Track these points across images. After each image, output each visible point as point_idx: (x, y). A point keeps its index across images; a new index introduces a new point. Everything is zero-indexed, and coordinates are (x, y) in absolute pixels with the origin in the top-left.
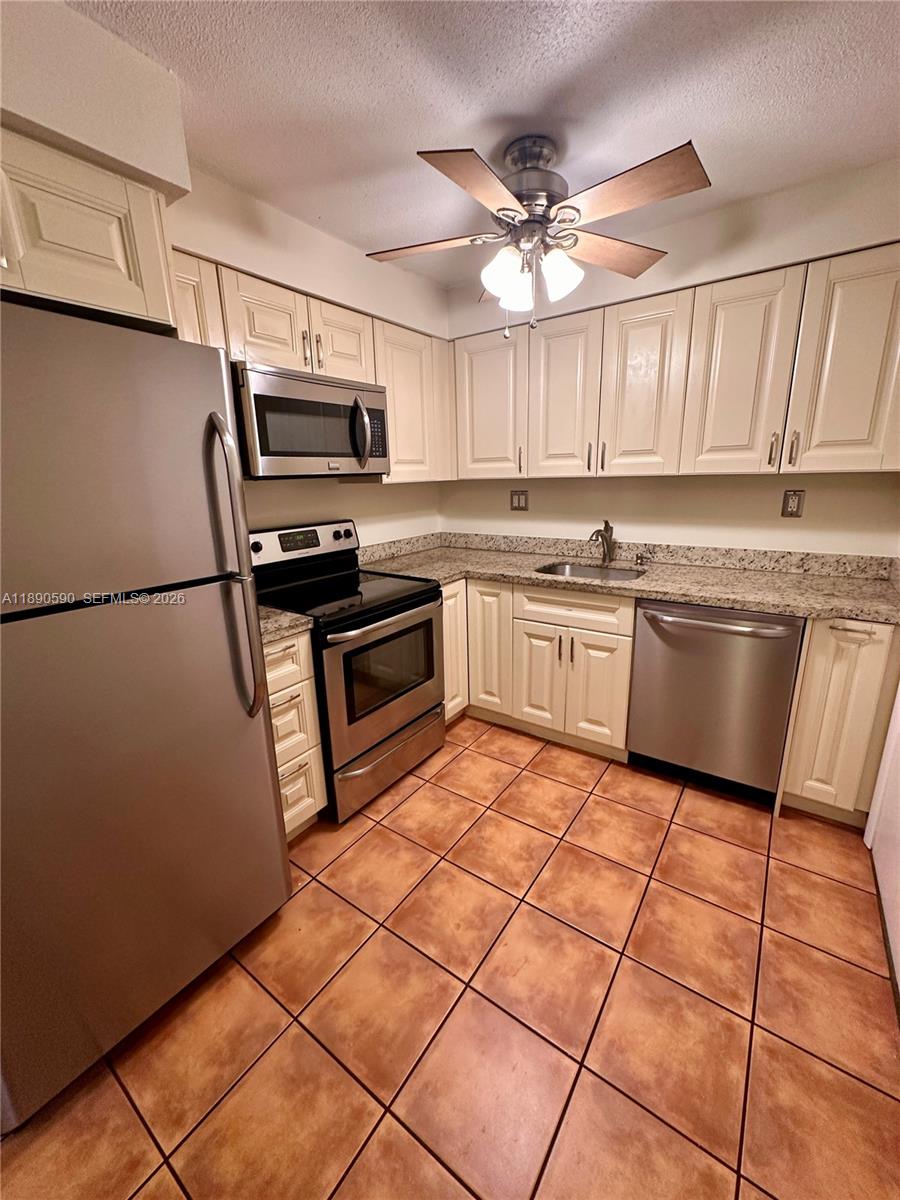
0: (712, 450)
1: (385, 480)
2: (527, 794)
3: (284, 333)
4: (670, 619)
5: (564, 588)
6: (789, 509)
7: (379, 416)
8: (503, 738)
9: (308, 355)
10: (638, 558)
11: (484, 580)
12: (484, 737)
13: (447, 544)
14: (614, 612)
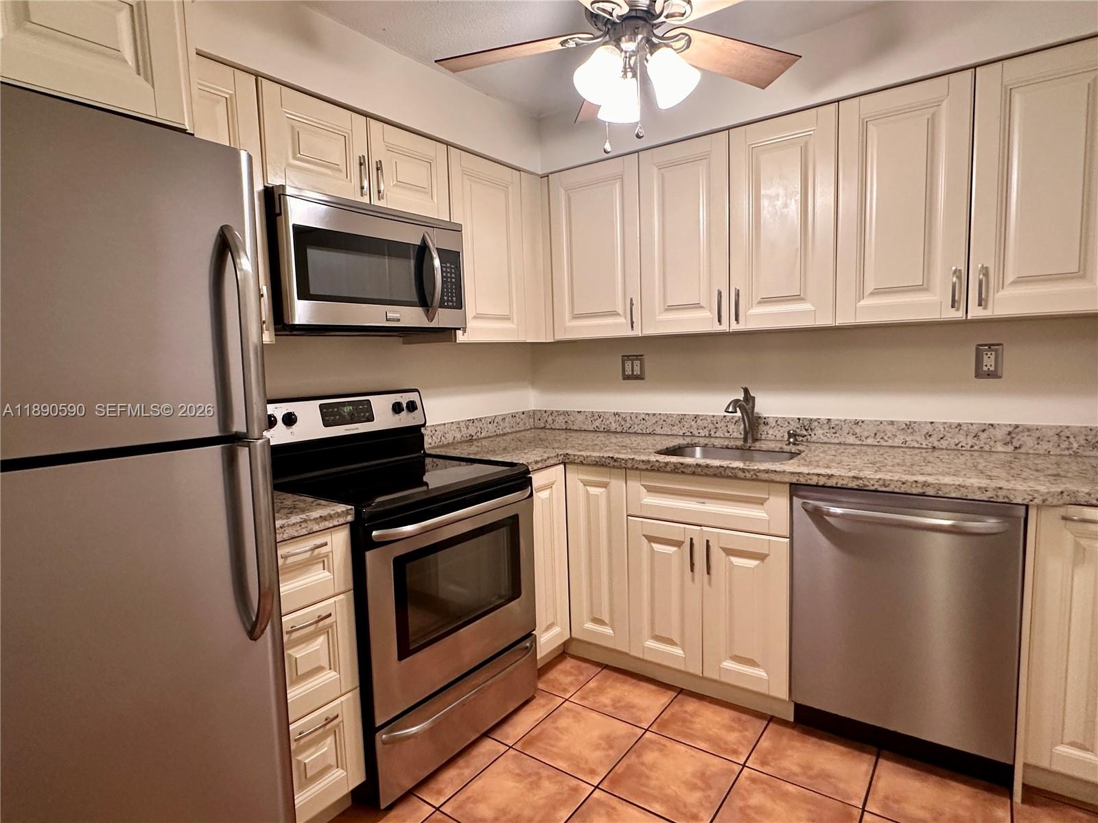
0: (877, 292)
1: (461, 337)
2: (653, 767)
3: (337, 157)
4: (839, 511)
5: (694, 473)
6: (985, 369)
7: (452, 259)
8: (618, 685)
9: (366, 184)
10: (790, 435)
11: (589, 465)
12: (592, 684)
13: (543, 425)
14: (762, 504)
